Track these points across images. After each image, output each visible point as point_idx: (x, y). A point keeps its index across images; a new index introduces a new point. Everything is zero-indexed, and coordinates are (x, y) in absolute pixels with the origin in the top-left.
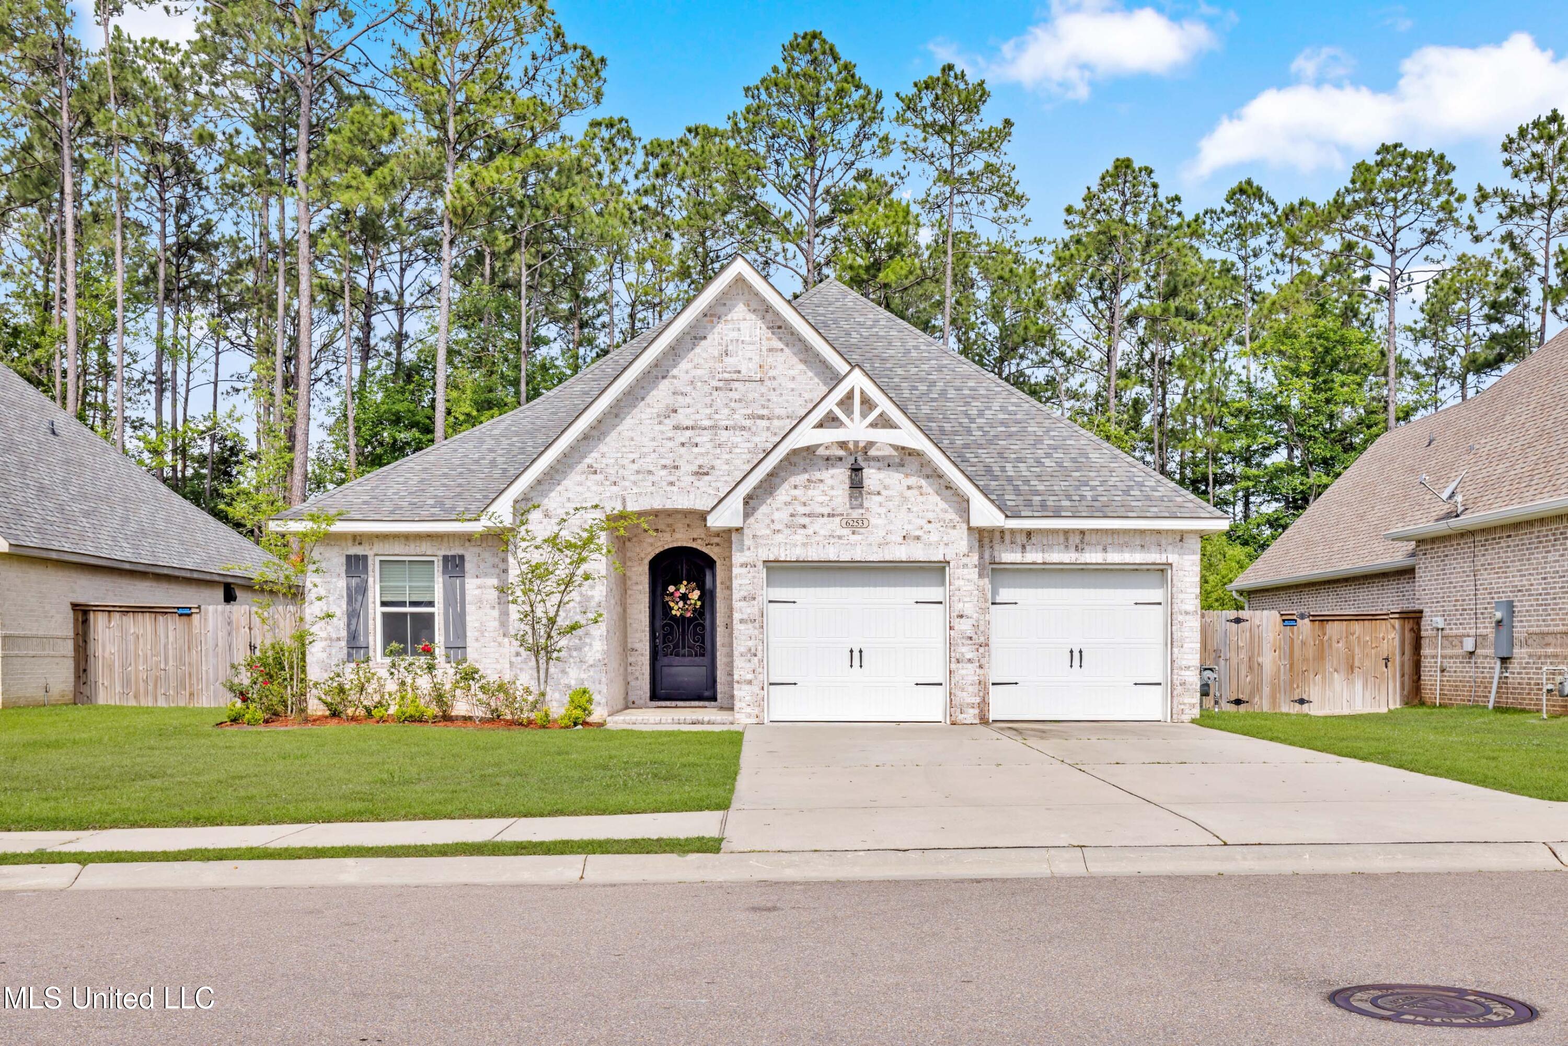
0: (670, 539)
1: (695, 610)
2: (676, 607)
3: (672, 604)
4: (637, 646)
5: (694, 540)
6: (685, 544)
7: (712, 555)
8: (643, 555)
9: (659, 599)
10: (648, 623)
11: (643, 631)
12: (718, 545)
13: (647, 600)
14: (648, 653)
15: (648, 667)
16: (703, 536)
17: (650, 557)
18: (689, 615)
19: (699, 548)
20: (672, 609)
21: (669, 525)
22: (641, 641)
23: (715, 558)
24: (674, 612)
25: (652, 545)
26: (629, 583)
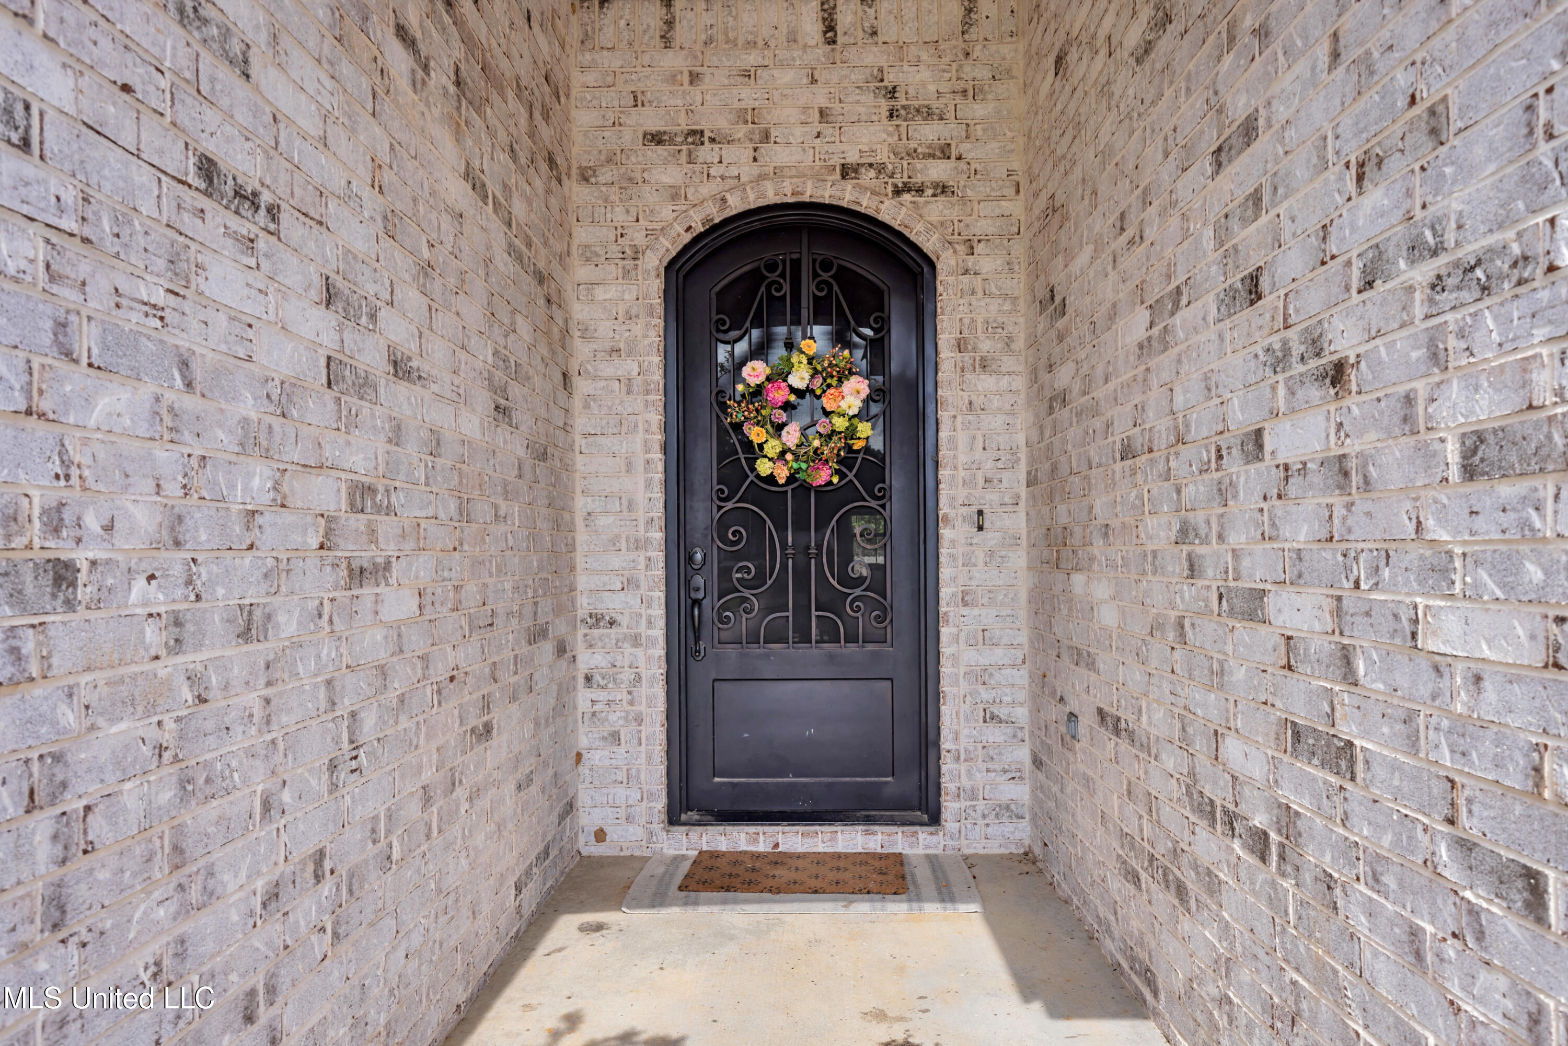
0: (748, 171)
1: (848, 459)
2: (772, 448)
3: (756, 434)
4: (612, 604)
5: (847, 171)
6: (812, 192)
7: (919, 235)
8: (639, 238)
9: (704, 418)
10: (658, 512)
11: (639, 545)
12: (942, 189)
13: (656, 418)
14: (659, 632)
15: (659, 692)
16: (883, 156)
17: (669, 246)
18: (822, 476)
19: (866, 204)
20: (753, 451)
21: (746, 116)
22: (630, 584)
23: (929, 243)
24: (764, 467)
25: (675, 194)
26: (582, 349)
